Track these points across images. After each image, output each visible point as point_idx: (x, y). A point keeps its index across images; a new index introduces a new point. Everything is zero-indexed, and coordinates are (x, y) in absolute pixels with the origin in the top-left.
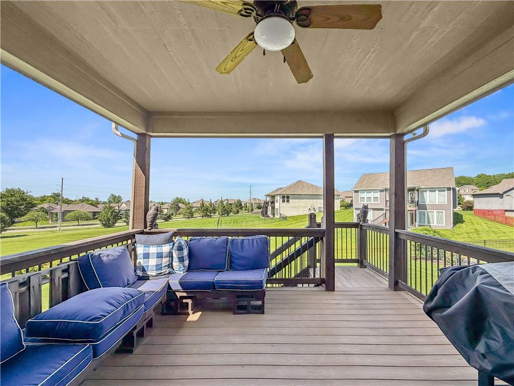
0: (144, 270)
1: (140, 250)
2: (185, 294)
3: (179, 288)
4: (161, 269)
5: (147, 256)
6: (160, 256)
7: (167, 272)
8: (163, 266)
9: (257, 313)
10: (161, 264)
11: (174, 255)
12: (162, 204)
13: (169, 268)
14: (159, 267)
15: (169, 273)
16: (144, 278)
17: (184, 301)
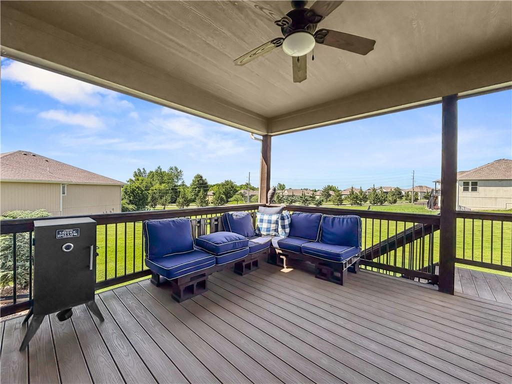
0: (259, 230)
1: (259, 216)
2: (281, 252)
3: (277, 246)
4: (269, 231)
5: (262, 221)
6: (269, 222)
7: (273, 234)
8: (271, 229)
9: (337, 283)
10: (270, 228)
11: (280, 224)
12: (315, 191)
13: (275, 231)
14: (268, 230)
15: (275, 236)
16: (259, 235)
17: (281, 257)
